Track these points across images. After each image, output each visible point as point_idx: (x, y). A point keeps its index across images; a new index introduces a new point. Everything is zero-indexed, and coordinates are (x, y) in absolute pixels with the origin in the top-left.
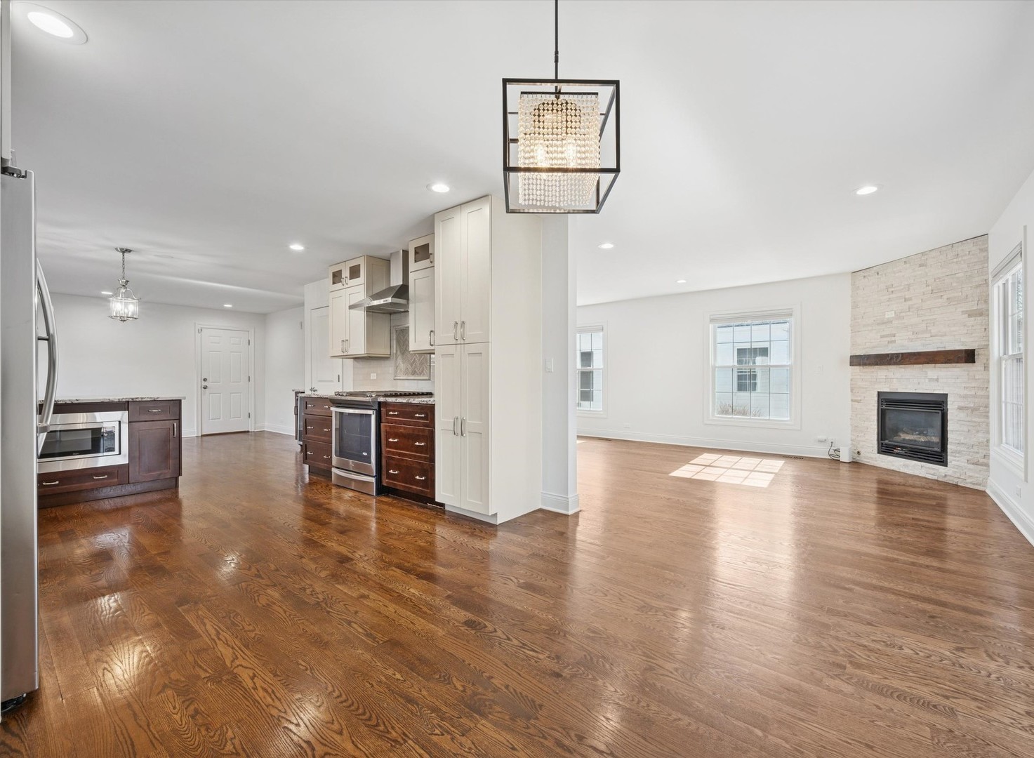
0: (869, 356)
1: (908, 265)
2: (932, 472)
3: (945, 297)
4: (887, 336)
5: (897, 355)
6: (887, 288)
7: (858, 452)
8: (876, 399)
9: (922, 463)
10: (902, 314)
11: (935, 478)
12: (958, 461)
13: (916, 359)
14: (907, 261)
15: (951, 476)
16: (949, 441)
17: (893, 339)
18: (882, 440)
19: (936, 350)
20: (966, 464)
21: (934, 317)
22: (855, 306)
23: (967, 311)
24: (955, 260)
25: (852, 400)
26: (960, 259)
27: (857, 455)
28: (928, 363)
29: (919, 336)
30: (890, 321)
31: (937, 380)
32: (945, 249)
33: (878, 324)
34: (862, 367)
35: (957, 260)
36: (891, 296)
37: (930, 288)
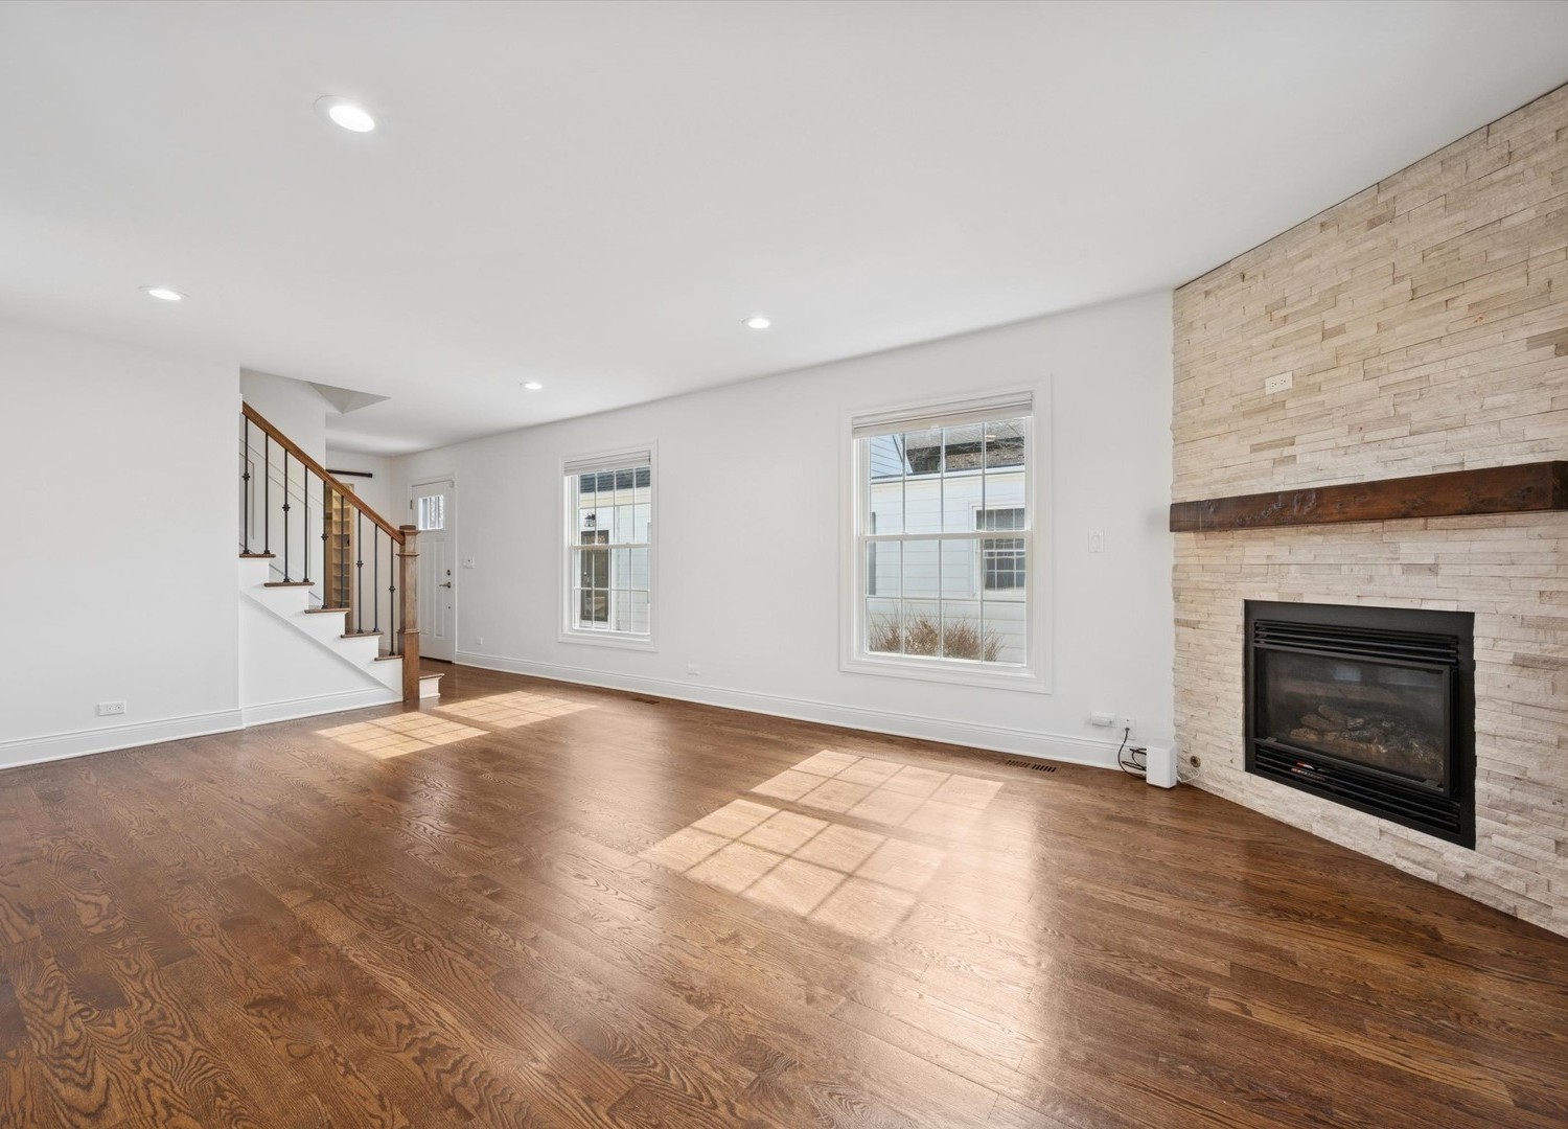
0: (1219, 504)
1: (1332, 232)
2: (1421, 856)
3: (1463, 302)
4: (1271, 445)
5: (1303, 495)
6: (1269, 312)
7: (1194, 761)
8: (1241, 620)
9: (1385, 823)
10: (1312, 380)
11: (1430, 876)
12: (1517, 838)
13: (1363, 505)
14: (1328, 220)
15: (1488, 882)
16: (1481, 765)
17: (1287, 451)
18: (1257, 735)
19: (1429, 472)
20: (1552, 856)
21: (1422, 372)
22: (1182, 373)
23: (1550, 335)
24: (1500, 175)
25: (1178, 622)
26: (1519, 167)
27: (1189, 766)
28: (1406, 516)
29: (1370, 437)
30: (1278, 404)
31: (1433, 569)
32: (1459, 148)
33: (1246, 415)
34: (1201, 536)
35: (1510, 171)
36: (1281, 332)
37: (1406, 285)
